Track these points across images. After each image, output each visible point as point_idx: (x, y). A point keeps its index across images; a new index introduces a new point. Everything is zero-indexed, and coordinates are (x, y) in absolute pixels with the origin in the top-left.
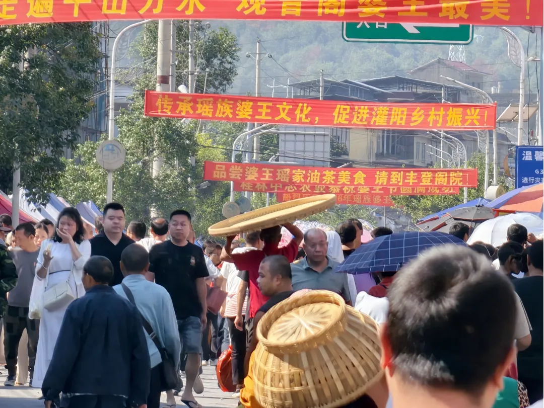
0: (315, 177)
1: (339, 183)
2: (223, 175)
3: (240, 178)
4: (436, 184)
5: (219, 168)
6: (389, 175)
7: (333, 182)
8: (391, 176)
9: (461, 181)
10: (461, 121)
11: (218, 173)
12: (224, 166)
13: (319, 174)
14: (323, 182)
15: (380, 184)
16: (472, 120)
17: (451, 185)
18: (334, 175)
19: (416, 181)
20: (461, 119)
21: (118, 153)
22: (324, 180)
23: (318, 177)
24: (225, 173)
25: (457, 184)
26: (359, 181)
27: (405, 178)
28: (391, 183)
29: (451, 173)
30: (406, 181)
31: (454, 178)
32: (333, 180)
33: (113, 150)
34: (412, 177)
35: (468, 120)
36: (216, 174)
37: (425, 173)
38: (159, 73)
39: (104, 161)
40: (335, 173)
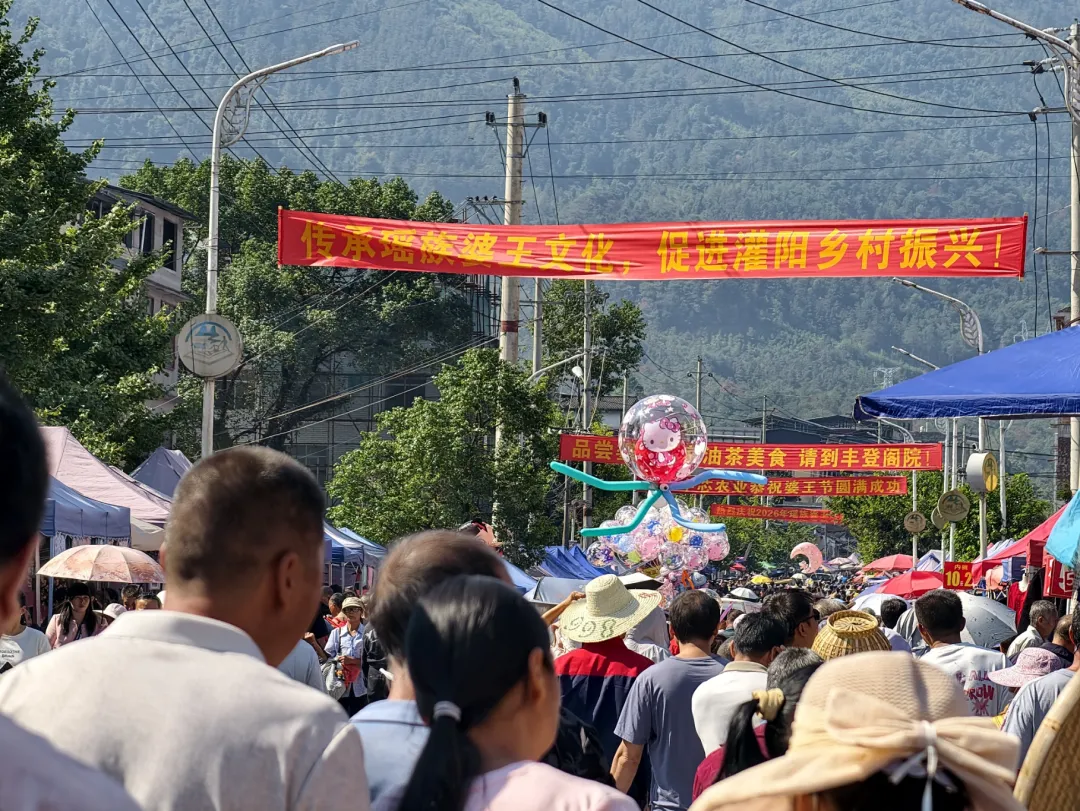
0: (715, 457)
1: (748, 465)
2: (586, 453)
3: (609, 458)
4: (885, 466)
5: (580, 443)
6: (820, 454)
7: (740, 464)
8: (822, 456)
9: (919, 461)
10: (933, 257)
11: (579, 450)
12: (587, 442)
13: (720, 452)
14: (727, 463)
15: (807, 466)
16: (962, 254)
17: (905, 466)
18: (740, 453)
19: (857, 461)
20: (934, 252)
21: (225, 342)
22: (727, 460)
23: (719, 457)
24: (589, 451)
25: (914, 465)
26: (777, 462)
27: (841, 456)
28: (822, 464)
29: (905, 449)
30: (843, 461)
31: (909, 458)
32: (741, 461)
33: (212, 335)
34: (850, 457)
35: (951, 253)
36: (577, 452)
37: (869, 450)
38: (503, 317)
39: (196, 357)
40: (742, 451)
